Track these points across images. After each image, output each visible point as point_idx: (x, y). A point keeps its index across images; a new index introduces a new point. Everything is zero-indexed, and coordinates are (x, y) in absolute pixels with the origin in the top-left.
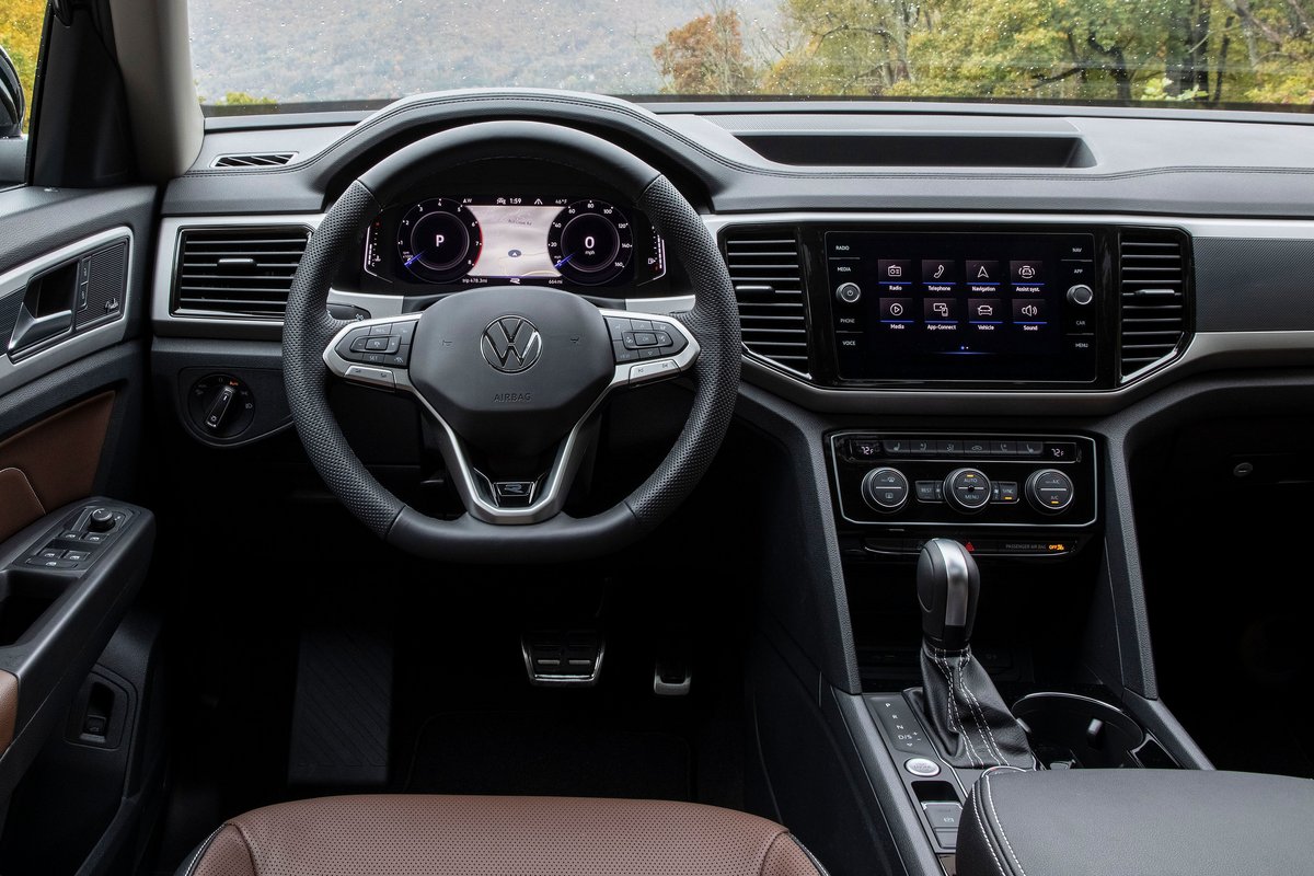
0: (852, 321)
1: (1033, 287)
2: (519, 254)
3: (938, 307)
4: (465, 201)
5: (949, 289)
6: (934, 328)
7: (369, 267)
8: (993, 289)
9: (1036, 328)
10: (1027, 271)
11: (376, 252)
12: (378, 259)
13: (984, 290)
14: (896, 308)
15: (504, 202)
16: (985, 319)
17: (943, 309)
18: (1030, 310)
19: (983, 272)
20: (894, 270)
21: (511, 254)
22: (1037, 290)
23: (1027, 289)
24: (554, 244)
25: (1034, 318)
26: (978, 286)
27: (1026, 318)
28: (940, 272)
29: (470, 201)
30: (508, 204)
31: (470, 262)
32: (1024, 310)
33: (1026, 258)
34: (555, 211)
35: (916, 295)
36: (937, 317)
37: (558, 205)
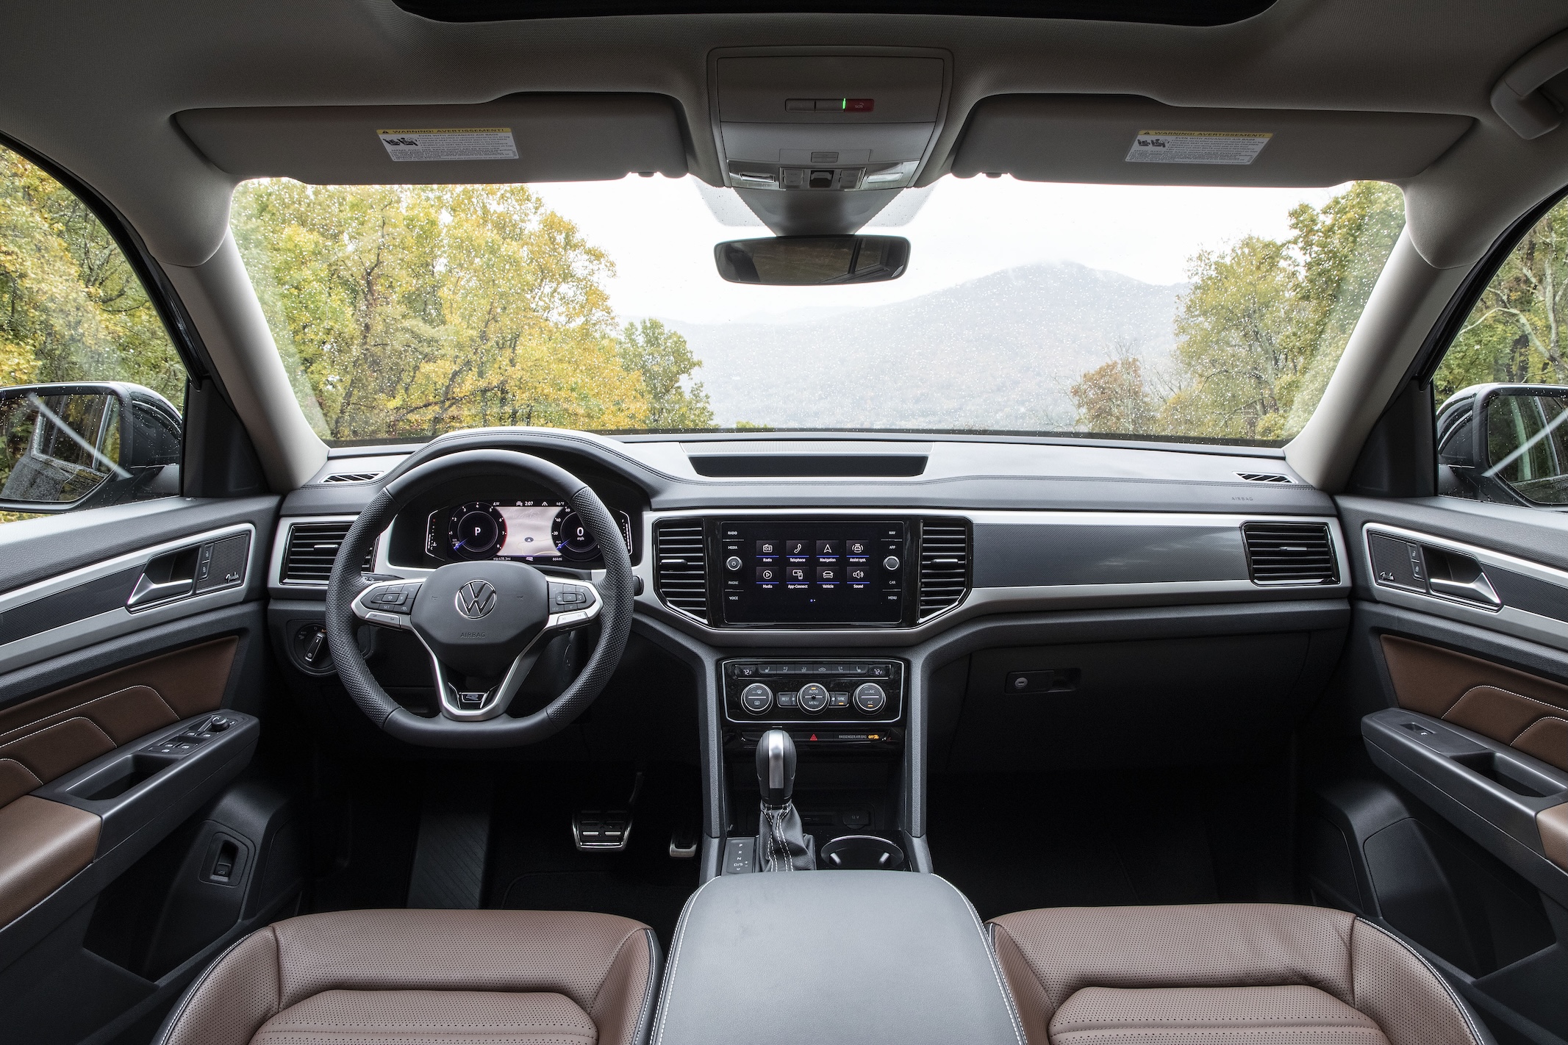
0: (737, 583)
1: (862, 558)
2: (532, 540)
3: (796, 573)
4: (494, 504)
5: (804, 560)
6: (792, 587)
7: (429, 550)
8: (834, 560)
9: (862, 586)
10: (858, 547)
11: (434, 539)
12: (435, 545)
13: (828, 560)
14: (768, 574)
15: (521, 504)
16: (828, 580)
17: (800, 574)
18: (859, 574)
19: (828, 549)
20: (767, 548)
21: (526, 540)
22: (864, 560)
23: (857, 560)
24: (556, 533)
25: (861, 580)
26: (824, 558)
27: (856, 580)
28: (799, 549)
29: (498, 504)
30: (524, 506)
31: (498, 546)
32: (855, 575)
33: (857, 538)
34: (555, 511)
35: (781, 565)
36: (795, 580)
37: (558, 506)
